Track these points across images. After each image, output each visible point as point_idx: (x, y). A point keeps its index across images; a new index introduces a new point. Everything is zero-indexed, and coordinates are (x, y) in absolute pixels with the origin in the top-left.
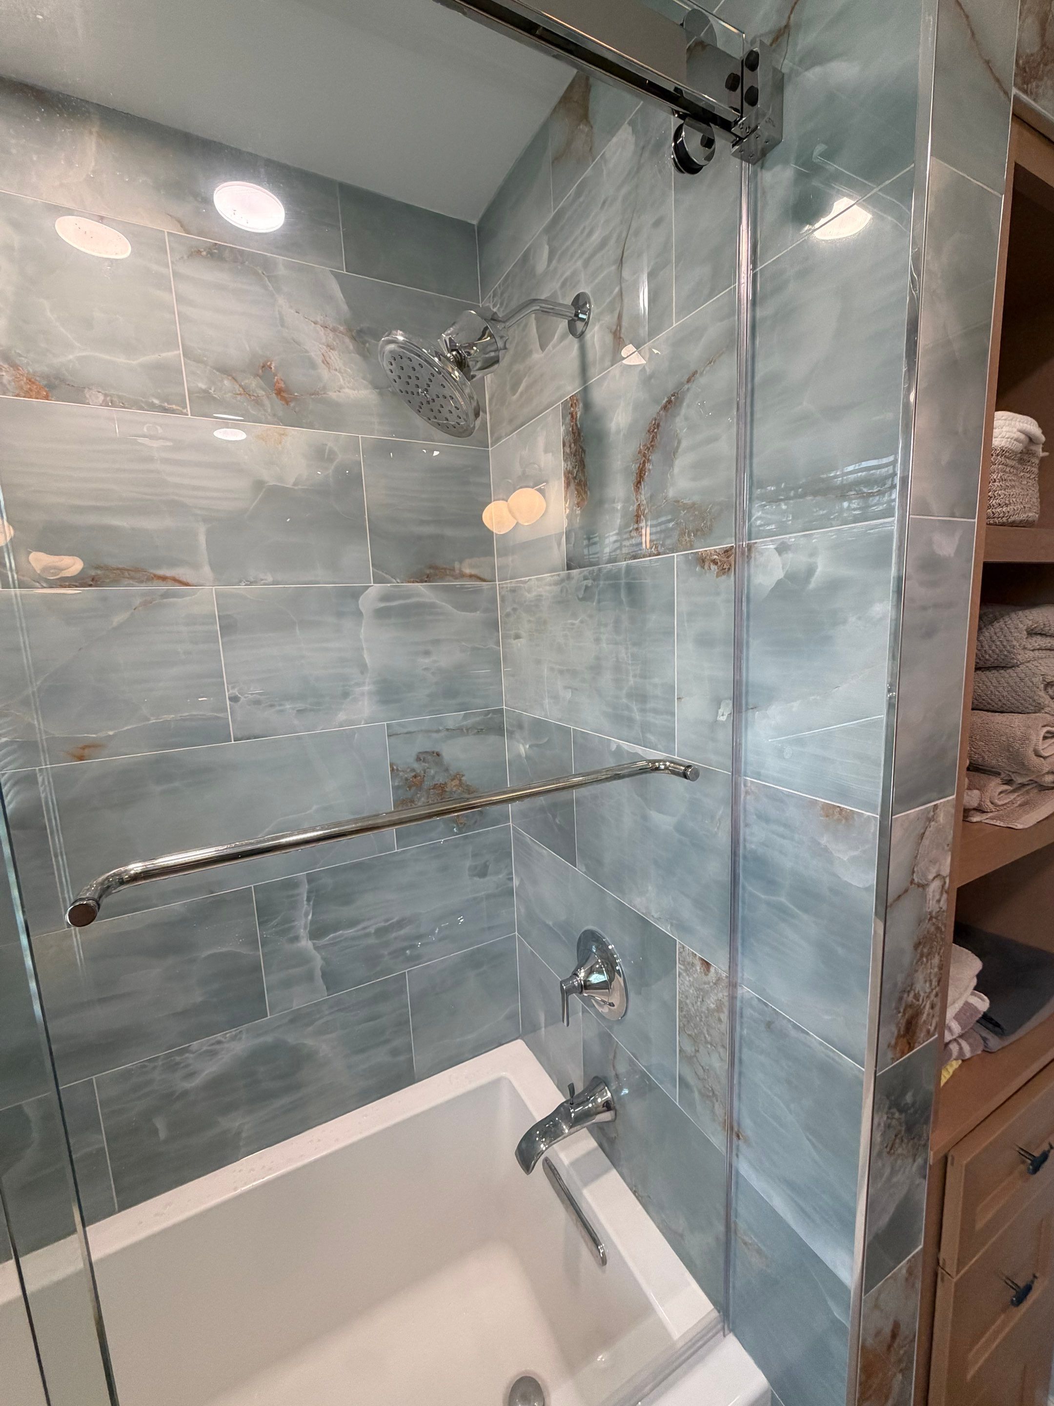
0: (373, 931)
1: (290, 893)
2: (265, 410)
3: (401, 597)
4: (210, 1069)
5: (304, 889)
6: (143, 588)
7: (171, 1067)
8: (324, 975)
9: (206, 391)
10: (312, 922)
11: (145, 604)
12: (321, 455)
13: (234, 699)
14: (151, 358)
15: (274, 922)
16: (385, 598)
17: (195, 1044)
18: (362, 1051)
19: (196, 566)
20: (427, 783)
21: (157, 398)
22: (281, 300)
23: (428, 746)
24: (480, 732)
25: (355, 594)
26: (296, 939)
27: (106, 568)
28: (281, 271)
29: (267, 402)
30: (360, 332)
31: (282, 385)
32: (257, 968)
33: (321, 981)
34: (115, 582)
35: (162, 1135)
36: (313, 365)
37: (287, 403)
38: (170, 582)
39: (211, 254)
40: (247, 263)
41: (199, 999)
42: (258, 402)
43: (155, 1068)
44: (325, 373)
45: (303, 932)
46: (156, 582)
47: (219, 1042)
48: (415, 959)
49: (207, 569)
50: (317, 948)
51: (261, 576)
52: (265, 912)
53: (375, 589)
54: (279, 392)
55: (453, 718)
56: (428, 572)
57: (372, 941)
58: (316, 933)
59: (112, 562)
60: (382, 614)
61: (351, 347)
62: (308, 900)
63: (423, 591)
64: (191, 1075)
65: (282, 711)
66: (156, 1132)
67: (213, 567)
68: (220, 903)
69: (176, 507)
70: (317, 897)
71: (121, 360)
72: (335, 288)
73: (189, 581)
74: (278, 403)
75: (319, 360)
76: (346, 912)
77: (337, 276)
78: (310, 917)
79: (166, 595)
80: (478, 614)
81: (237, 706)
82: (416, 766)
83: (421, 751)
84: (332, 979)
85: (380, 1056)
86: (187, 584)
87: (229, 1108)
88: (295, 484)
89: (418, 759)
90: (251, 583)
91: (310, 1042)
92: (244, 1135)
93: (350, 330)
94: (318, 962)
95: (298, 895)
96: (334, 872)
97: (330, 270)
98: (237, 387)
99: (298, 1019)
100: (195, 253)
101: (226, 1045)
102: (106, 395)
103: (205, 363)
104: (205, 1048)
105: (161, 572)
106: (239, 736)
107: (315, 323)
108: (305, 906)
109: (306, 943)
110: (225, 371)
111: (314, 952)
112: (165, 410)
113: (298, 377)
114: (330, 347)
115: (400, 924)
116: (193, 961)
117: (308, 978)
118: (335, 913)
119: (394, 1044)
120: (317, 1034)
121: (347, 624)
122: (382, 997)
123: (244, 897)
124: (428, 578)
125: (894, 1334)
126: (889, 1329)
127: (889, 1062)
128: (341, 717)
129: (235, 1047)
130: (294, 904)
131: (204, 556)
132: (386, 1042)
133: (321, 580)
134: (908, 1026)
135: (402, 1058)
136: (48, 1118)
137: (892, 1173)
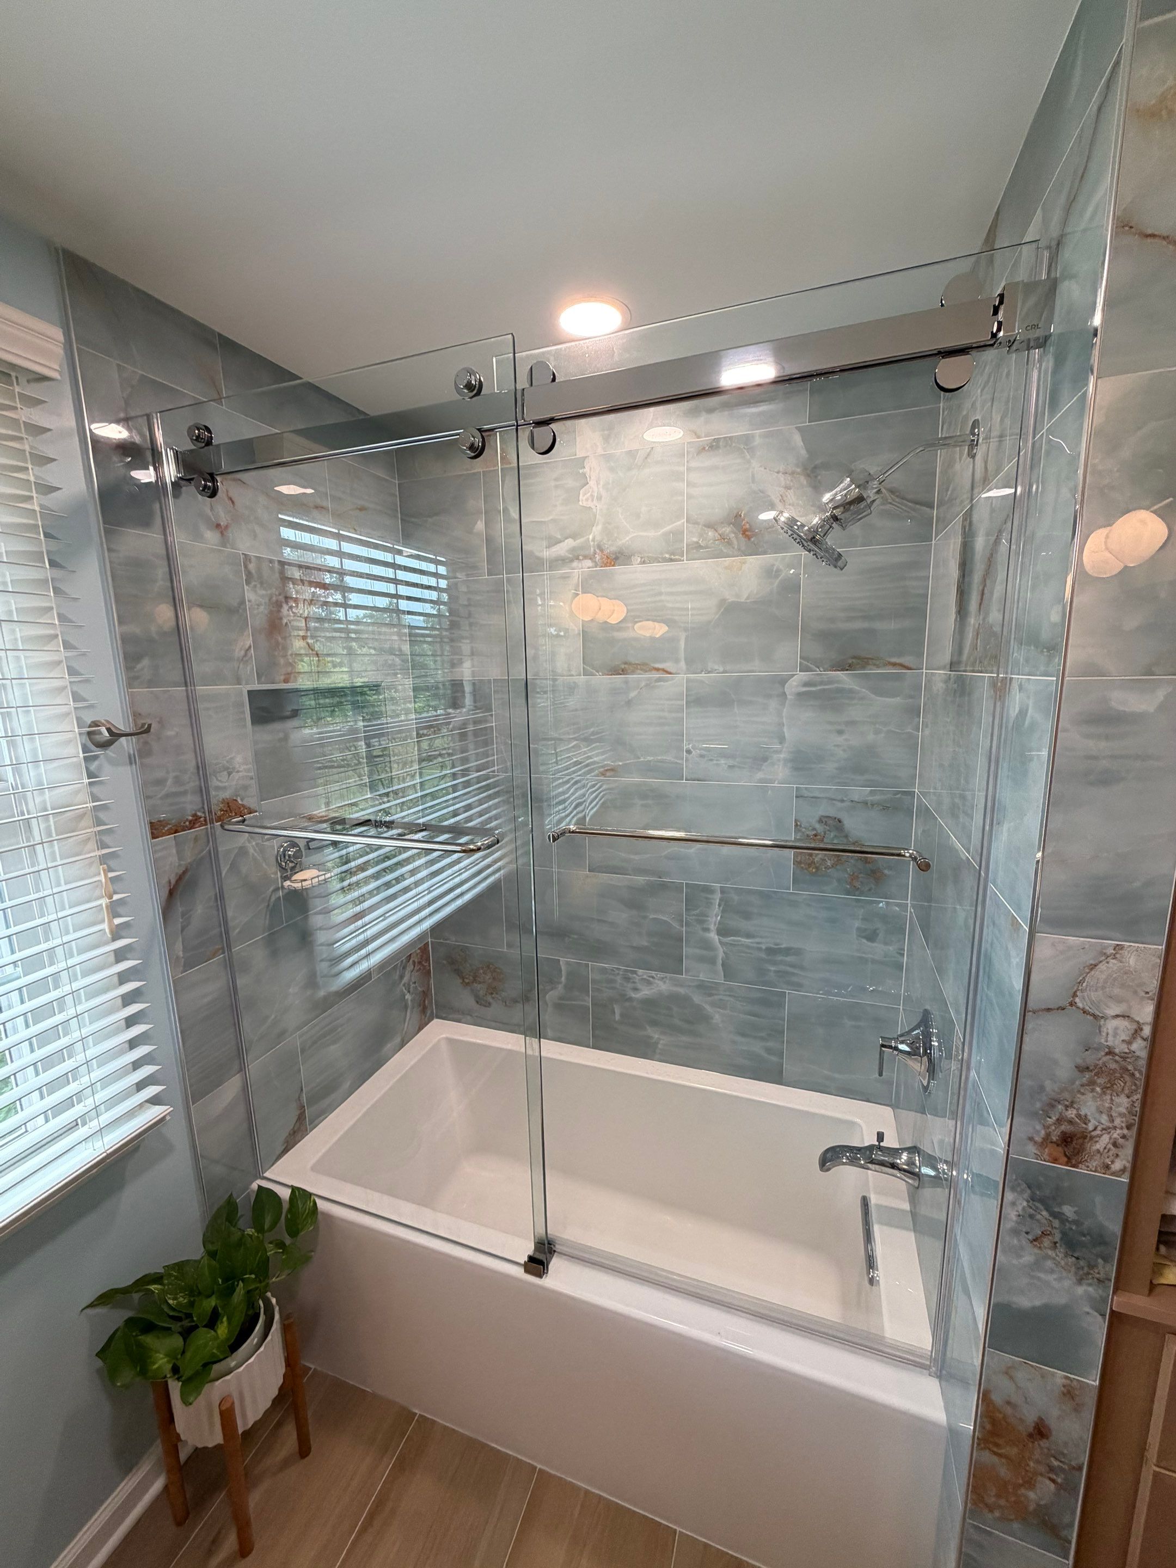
0: (764, 947)
1: (709, 896)
2: (733, 548)
3: (821, 683)
4: (646, 992)
5: (717, 897)
6: (647, 675)
7: (627, 979)
8: (723, 965)
9: (697, 543)
10: (720, 923)
11: (647, 685)
12: (770, 573)
13: (689, 752)
14: (668, 528)
15: (695, 912)
16: (806, 684)
17: (640, 972)
18: (743, 1035)
19: (677, 661)
20: (826, 844)
21: (667, 553)
22: (755, 464)
23: (832, 812)
24: (885, 808)
25: (783, 681)
26: (707, 930)
27: (630, 664)
28: (758, 441)
29: (735, 542)
30: (815, 467)
31: (748, 526)
32: (681, 940)
33: (721, 968)
34: (633, 672)
35: (617, 1017)
36: (772, 506)
37: (749, 539)
38: (661, 672)
39: (711, 447)
40: (734, 445)
41: (646, 944)
42: (729, 543)
43: (618, 974)
45: (712, 927)
46: (653, 672)
47: (653, 977)
48: (798, 986)
49: (683, 664)
50: (721, 942)
51: (716, 667)
52: (690, 903)
53: (801, 676)
54: (744, 532)
55: (859, 792)
56: (850, 661)
57: (763, 955)
58: (722, 931)
59: (632, 660)
60: (803, 697)
61: (805, 482)
62: (719, 905)
63: (843, 678)
64: (636, 990)
65: (717, 765)
66: (614, 1013)
67: (687, 663)
68: (664, 886)
69: (671, 620)
70: (726, 906)
71: (652, 534)
72: (797, 439)
73: (672, 671)
74: (743, 540)
76: (744, 925)
77: (800, 429)
78: (719, 918)
79: (659, 680)
80: (898, 700)
81: (690, 756)
82: (817, 826)
83: (824, 814)
84: (729, 973)
85: (757, 1047)
86: (670, 673)
87: (654, 1023)
88: (747, 598)
89: (820, 821)
90: (709, 672)
91: (708, 1007)
92: (660, 1046)
93: (805, 469)
94: (721, 954)
95: (713, 899)
96: (739, 891)
97: (796, 428)
98: (717, 534)
99: (702, 987)
100: (705, 448)
101: (656, 981)
102: (641, 558)
103: (697, 523)
104: (645, 977)
105: (657, 666)
106: (689, 778)
107: (778, 472)
108: (716, 909)
109: (713, 936)
110: (710, 526)
111: (720, 946)
112: (671, 560)
114: (788, 488)
115: (788, 951)
116: (645, 917)
117: (712, 961)
118: (737, 922)
119: (770, 1044)
120: (713, 1004)
121: (773, 704)
122: (765, 1002)
123: (678, 888)
124: (850, 667)
125: (1040, 1431)
126: (1030, 1417)
127: (1030, 1154)
128: (760, 775)
129: (662, 985)
130: (709, 904)
131: (682, 654)
132: (762, 1039)
133: (757, 669)
134: (1066, 1140)
135: (774, 1059)
136: (569, 974)
137: (1037, 1265)
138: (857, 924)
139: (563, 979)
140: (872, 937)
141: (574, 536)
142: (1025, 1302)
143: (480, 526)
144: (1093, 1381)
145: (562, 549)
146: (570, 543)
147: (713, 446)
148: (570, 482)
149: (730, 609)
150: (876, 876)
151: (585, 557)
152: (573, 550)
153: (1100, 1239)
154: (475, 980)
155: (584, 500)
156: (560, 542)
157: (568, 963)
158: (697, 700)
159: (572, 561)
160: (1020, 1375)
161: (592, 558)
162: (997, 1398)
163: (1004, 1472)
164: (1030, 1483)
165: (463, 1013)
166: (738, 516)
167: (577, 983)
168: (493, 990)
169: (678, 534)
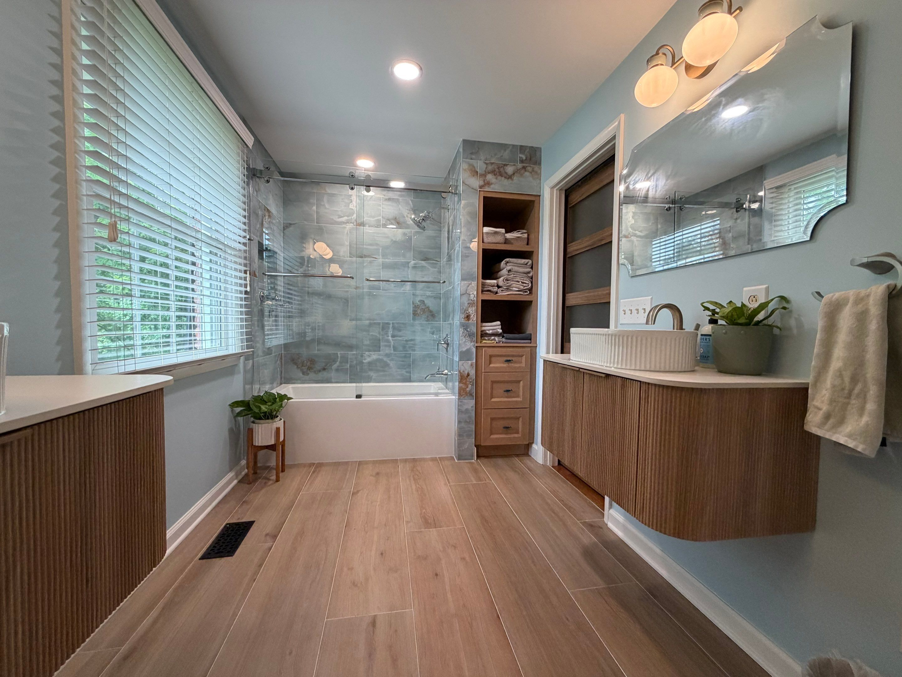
0: (405, 340)
1: (389, 325)
3: (418, 264)
4: (368, 360)
5: (391, 326)
6: (370, 259)
7: (362, 356)
8: (393, 347)
10: (392, 334)
11: (370, 262)
12: (405, 234)
14: (377, 218)
15: (384, 331)
16: (415, 264)
17: (367, 353)
18: (399, 368)
19: (379, 255)
20: (420, 308)
21: (376, 225)
22: (400, 206)
23: (422, 299)
24: (435, 298)
25: (408, 263)
26: (388, 336)
27: (364, 255)
31: (398, 221)
32: (380, 340)
34: (365, 258)
35: (359, 370)
36: (404, 217)
38: (374, 258)
41: (369, 343)
43: (359, 355)
44: (406, 218)
45: (390, 335)
46: (372, 258)
47: (371, 354)
48: (414, 350)
50: (392, 340)
51: (390, 258)
52: (383, 329)
53: (413, 262)
54: (397, 223)
55: (428, 293)
57: (404, 342)
58: (393, 336)
60: (414, 267)
61: (412, 213)
63: (423, 263)
64: (365, 359)
65: (391, 286)
66: (357, 369)
67: (382, 256)
68: (375, 323)
69: (377, 245)
70: (394, 328)
71: (372, 219)
72: (410, 202)
75: (406, 216)
76: (400, 333)
77: (411, 200)
78: (392, 332)
79: (374, 260)
80: (436, 269)
81: (383, 283)
83: (420, 300)
84: (394, 350)
85: (404, 372)
86: (377, 259)
87: (371, 370)
88: (399, 240)
89: (419, 302)
90: (388, 259)
91: (389, 362)
92: (373, 378)
93: (412, 209)
94: (392, 343)
96: (398, 323)
98: (390, 222)
99: (387, 355)
100: (386, 200)
102: (369, 225)
103: (385, 218)
105: (373, 256)
106: (382, 289)
107: (406, 209)
108: (391, 329)
109: (390, 338)
110: (389, 220)
112: (377, 227)
113: (401, 220)
114: (408, 213)
115: (412, 340)
116: (369, 334)
117: (390, 346)
118: (396, 333)
119: (407, 370)
120: (390, 360)
121: (406, 269)
122: (405, 357)
123: (379, 324)
124: (425, 260)
125: (468, 375)
126: (466, 373)
127: (463, 321)
128: (403, 289)
129: (374, 356)
130: (389, 328)
131: (380, 254)
132: (405, 369)
133: (402, 260)
134: (467, 316)
135: (408, 374)
136: (341, 357)
137: (465, 342)
138: (429, 330)
139: (339, 360)
140: (433, 333)
141: (348, 216)
142: (464, 349)
143: (315, 208)
144: (474, 361)
145: (344, 219)
146: (346, 218)
147: (389, 199)
148: (346, 201)
149: (395, 242)
150: (433, 316)
151: (351, 223)
152: (347, 220)
153: (474, 334)
154: (302, 366)
155: (351, 206)
156: (342, 217)
157: (341, 354)
158: (385, 266)
159: (346, 223)
160: (464, 364)
161: (353, 223)
162: (461, 371)
163: (463, 387)
164: (467, 387)
165: (297, 380)
166: (396, 218)
167: (345, 360)
168: (310, 368)
169: (379, 221)
